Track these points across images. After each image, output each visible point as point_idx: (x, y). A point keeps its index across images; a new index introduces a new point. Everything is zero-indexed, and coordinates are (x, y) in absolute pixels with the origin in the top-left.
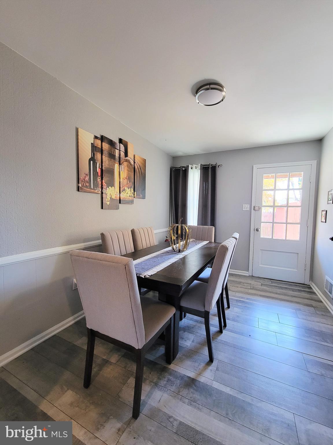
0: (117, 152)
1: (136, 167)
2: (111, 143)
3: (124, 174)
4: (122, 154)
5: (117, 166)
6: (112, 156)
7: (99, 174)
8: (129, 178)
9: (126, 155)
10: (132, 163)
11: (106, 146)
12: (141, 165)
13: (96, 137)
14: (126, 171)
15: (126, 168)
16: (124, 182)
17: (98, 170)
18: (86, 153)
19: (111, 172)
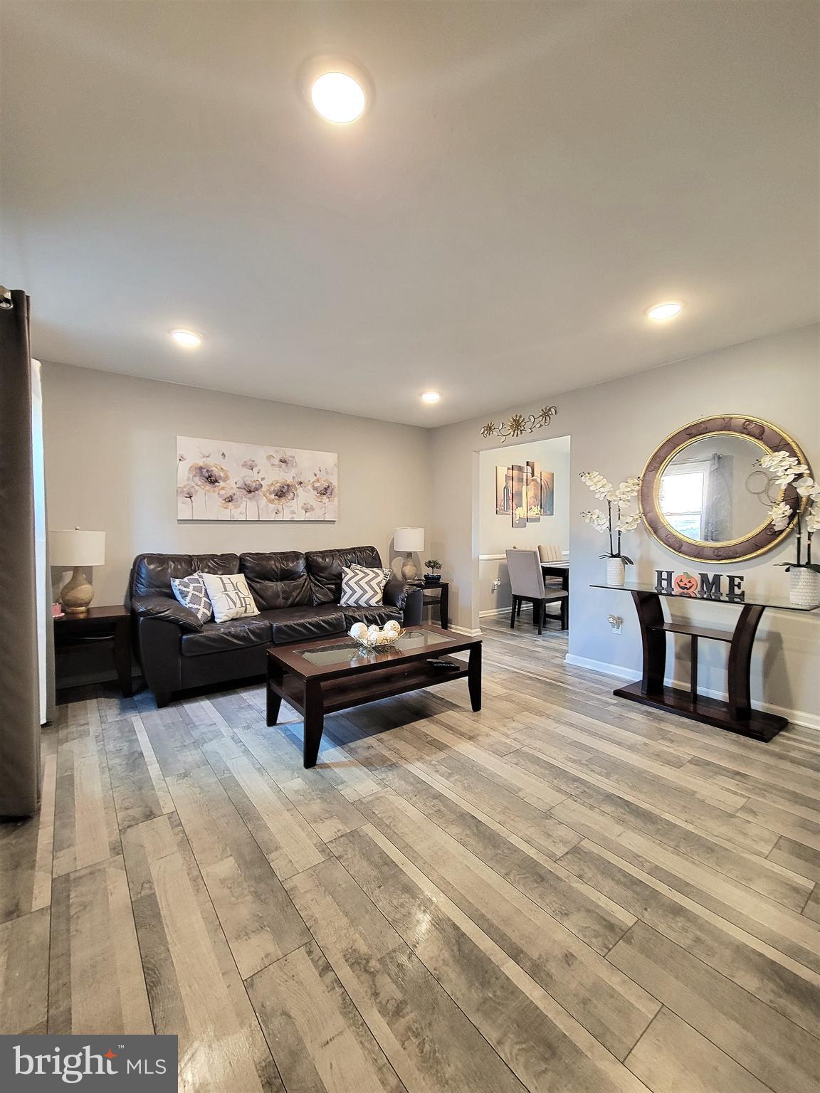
0: (525, 474)
1: (543, 484)
2: (520, 469)
3: (531, 494)
4: (529, 475)
5: (524, 487)
6: (520, 480)
7: (511, 498)
8: (535, 497)
9: (533, 476)
10: (539, 481)
11: (516, 473)
12: (548, 481)
13: (509, 469)
14: (533, 491)
15: (533, 487)
16: (531, 500)
17: (510, 495)
18: (502, 483)
19: (520, 494)
